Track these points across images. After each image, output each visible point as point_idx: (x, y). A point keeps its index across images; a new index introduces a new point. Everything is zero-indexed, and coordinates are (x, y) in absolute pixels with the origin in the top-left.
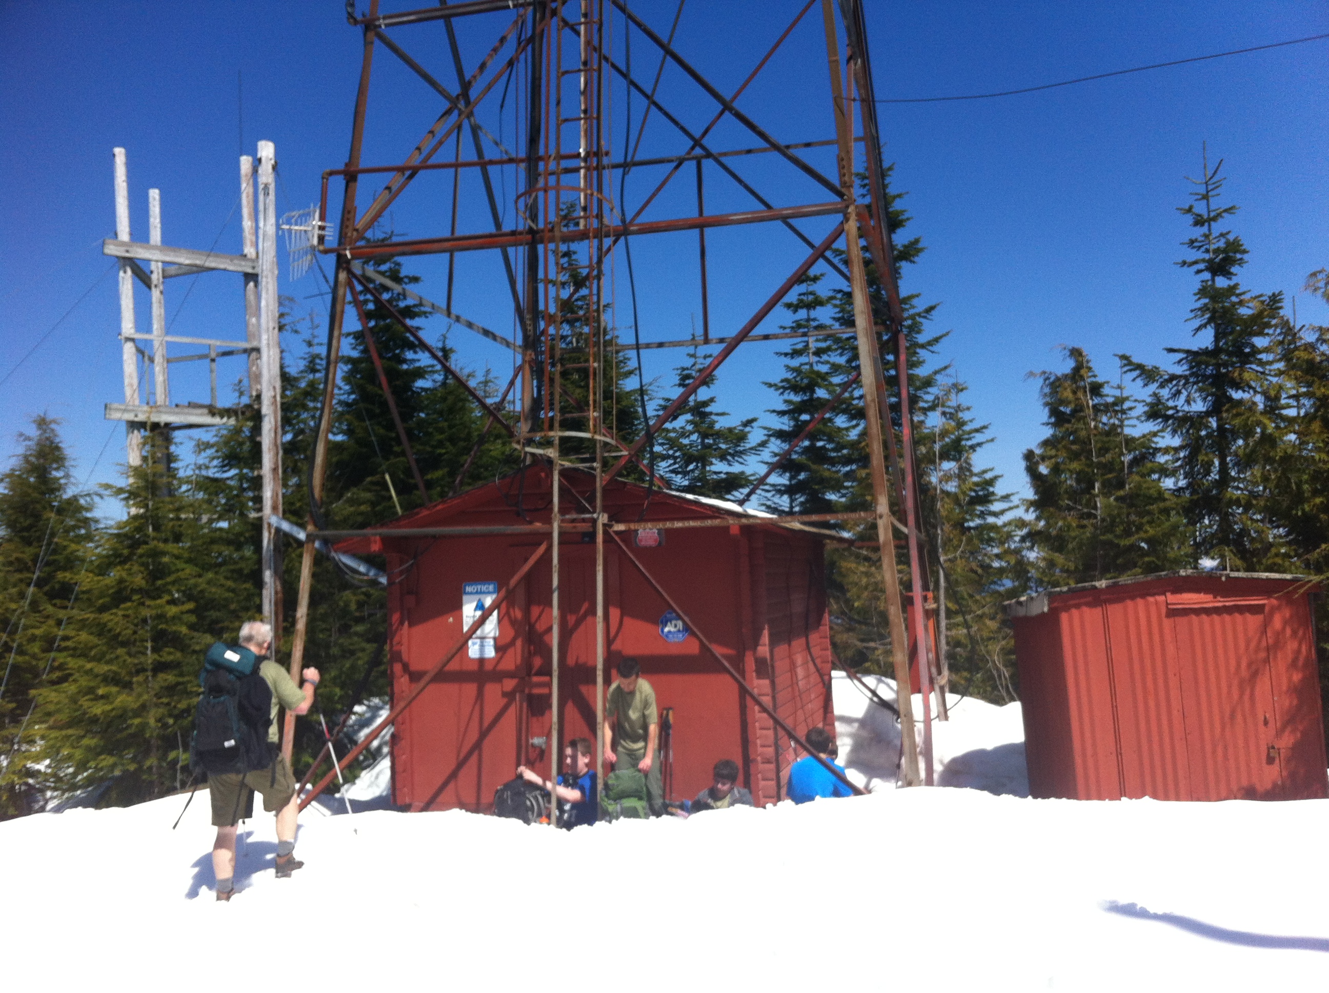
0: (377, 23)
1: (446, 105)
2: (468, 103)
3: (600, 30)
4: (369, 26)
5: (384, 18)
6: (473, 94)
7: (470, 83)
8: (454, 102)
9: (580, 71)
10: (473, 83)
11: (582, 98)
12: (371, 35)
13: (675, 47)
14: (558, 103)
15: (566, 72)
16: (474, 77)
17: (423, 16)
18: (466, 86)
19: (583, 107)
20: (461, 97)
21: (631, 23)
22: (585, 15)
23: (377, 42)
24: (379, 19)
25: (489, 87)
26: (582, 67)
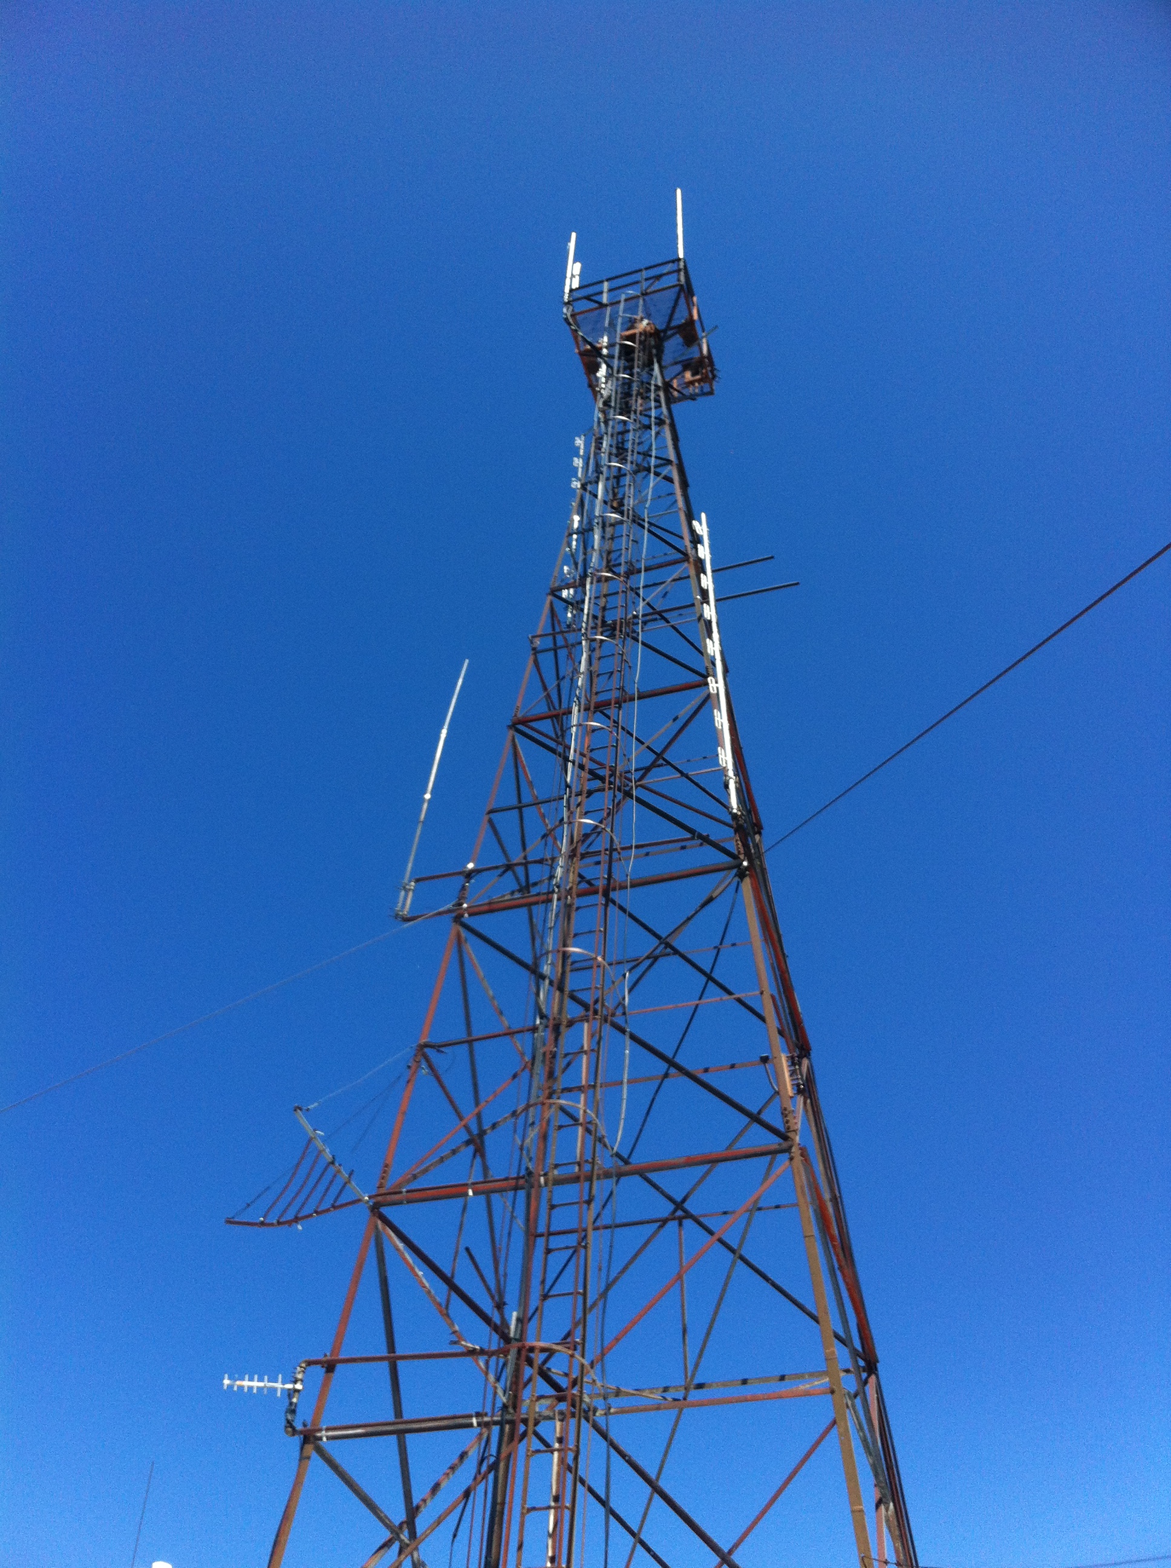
0: (319, 1435)
2: (413, 1535)
3: (576, 1458)
4: (309, 1438)
5: (328, 1429)
7: (418, 1508)
8: (395, 1531)
9: (549, 1508)
10: (422, 1509)
11: (550, 1542)
12: (309, 1448)
14: (520, 1547)
15: (534, 1509)
16: (424, 1501)
17: (370, 1429)
18: (412, 1511)
19: (550, 1554)
22: (560, 1440)
24: (320, 1430)
25: (439, 1521)
26: (553, 1504)
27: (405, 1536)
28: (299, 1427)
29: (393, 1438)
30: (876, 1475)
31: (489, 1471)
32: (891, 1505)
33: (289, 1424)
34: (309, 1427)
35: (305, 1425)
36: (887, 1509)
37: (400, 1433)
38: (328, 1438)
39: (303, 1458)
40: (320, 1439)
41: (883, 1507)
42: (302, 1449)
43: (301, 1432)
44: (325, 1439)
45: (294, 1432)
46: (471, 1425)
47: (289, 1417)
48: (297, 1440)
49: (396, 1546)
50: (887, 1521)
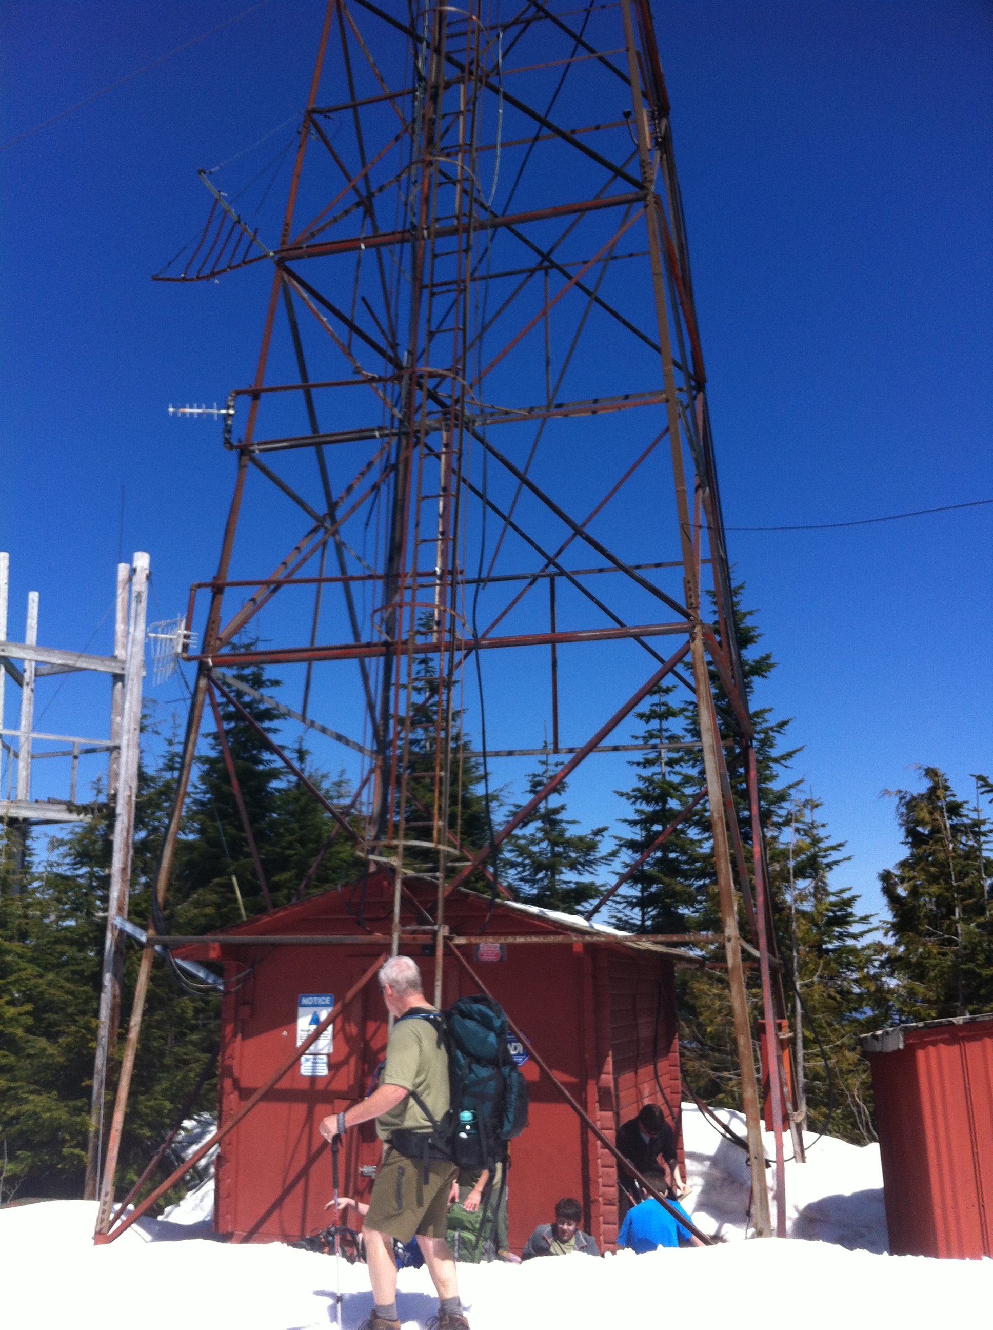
0: (252, 448)
1: (313, 524)
2: (334, 521)
3: (459, 459)
4: (244, 451)
5: (259, 444)
6: (339, 514)
7: (336, 504)
8: (320, 521)
9: (439, 496)
10: (341, 504)
11: (440, 521)
12: (245, 459)
13: (530, 477)
14: (417, 525)
15: (427, 497)
16: (341, 498)
17: (293, 443)
18: (333, 506)
19: (441, 529)
20: (327, 517)
21: (489, 454)
22: (446, 446)
23: (251, 466)
24: (253, 445)
25: (354, 509)
26: (441, 493)
27: (328, 524)
28: (235, 443)
29: (312, 449)
30: (698, 467)
31: (391, 471)
32: (708, 489)
33: (227, 441)
34: (243, 443)
35: (240, 442)
36: (704, 493)
37: (318, 445)
38: (260, 451)
39: (241, 467)
40: (253, 451)
41: (700, 491)
42: (240, 459)
43: (237, 447)
44: (257, 452)
45: (232, 447)
46: (374, 437)
47: (227, 436)
48: (234, 454)
49: (322, 531)
50: (703, 501)
